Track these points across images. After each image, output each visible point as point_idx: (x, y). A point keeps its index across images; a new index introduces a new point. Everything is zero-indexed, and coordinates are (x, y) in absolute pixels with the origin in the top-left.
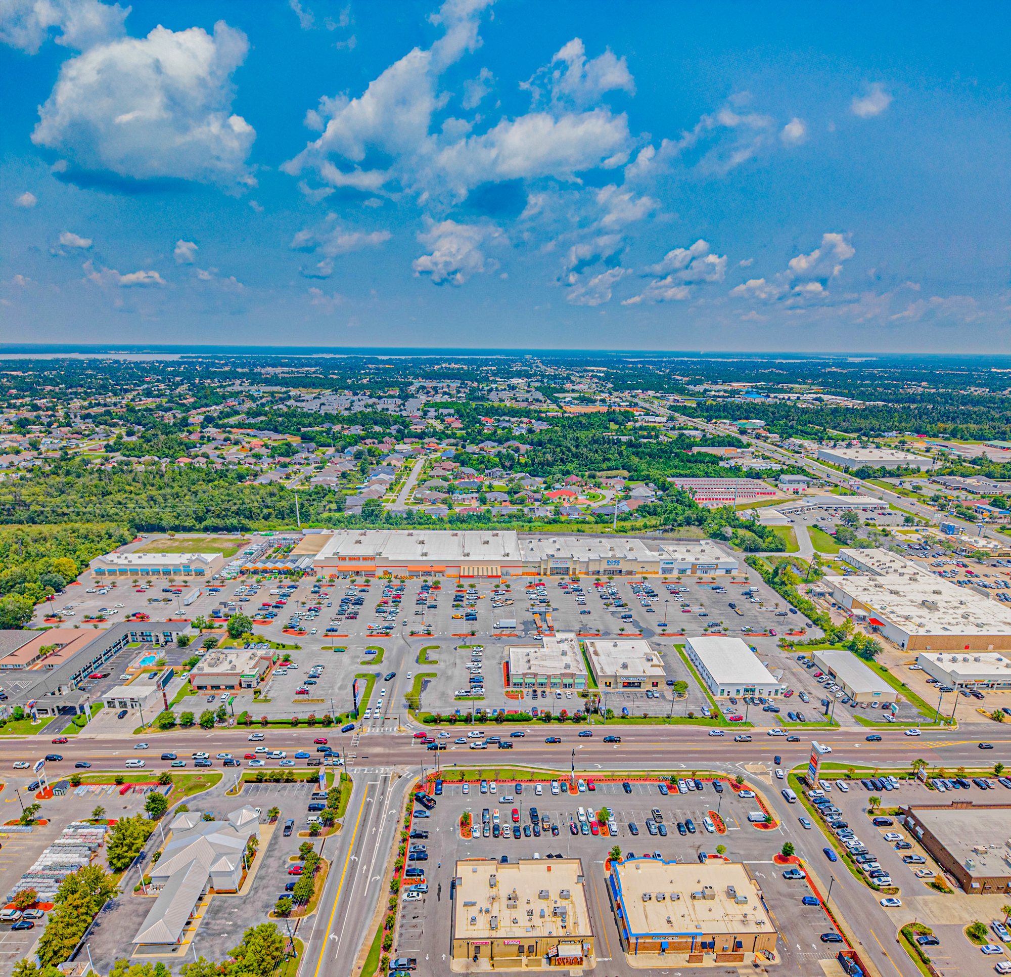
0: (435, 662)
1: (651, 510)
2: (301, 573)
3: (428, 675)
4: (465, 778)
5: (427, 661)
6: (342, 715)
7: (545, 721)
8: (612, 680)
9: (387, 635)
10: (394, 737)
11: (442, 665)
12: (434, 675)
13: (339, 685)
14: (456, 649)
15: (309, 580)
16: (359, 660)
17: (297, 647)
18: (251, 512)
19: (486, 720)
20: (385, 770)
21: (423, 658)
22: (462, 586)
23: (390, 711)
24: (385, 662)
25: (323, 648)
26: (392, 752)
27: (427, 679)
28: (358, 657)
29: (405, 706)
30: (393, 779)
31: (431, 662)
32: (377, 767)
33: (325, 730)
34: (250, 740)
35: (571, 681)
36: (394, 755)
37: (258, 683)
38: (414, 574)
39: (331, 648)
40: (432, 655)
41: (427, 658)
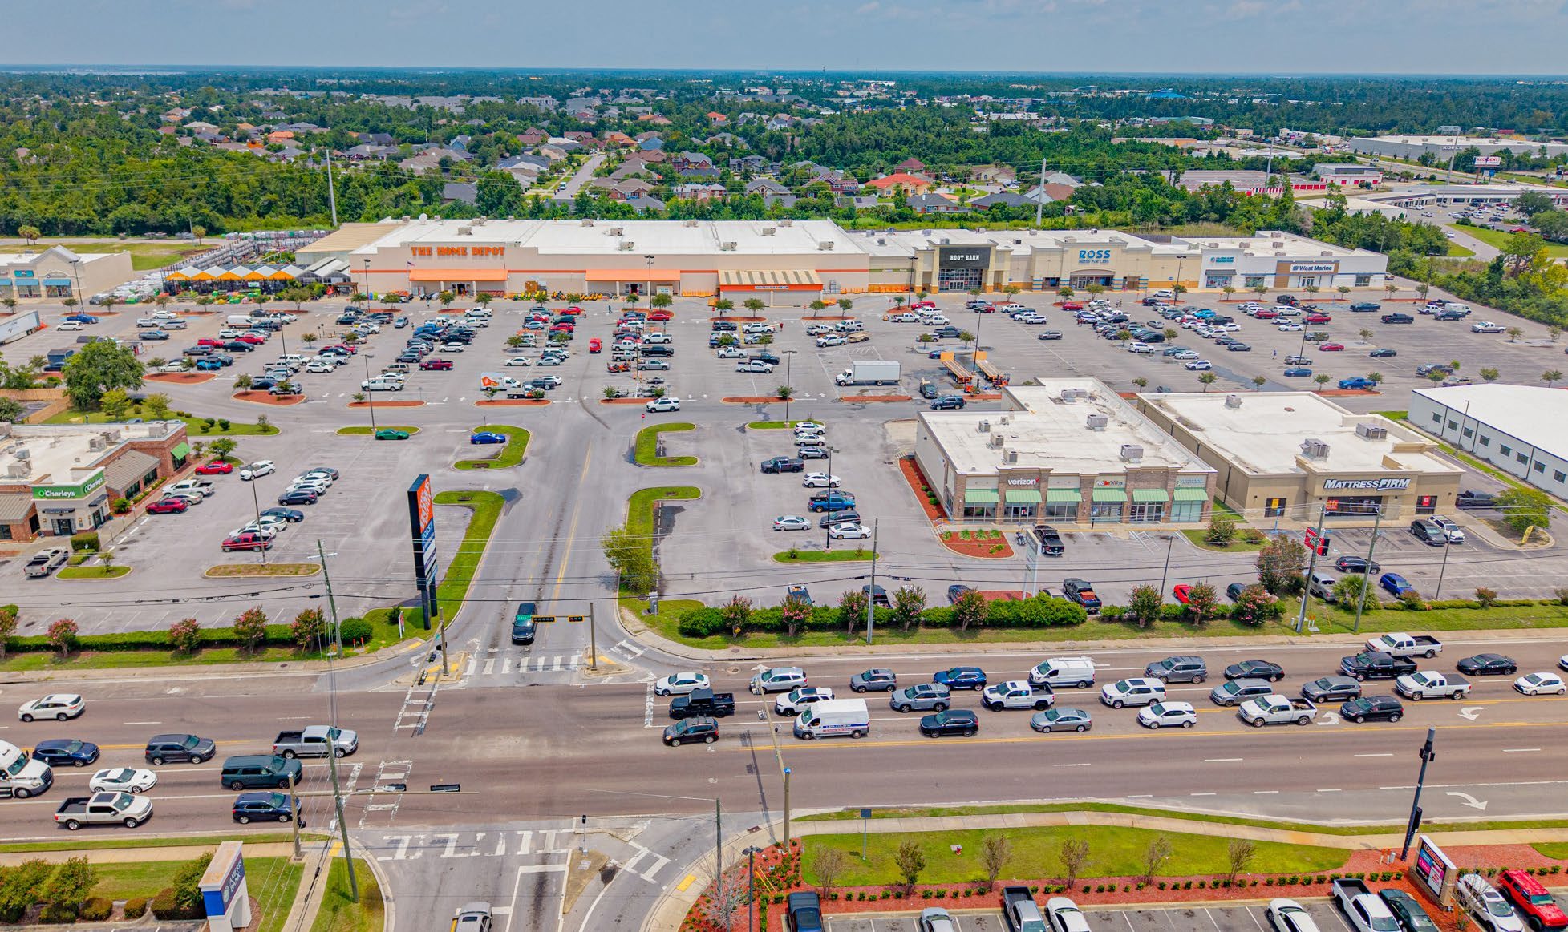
0: (691, 461)
1: (1104, 199)
2: (317, 286)
3: (672, 492)
4: (924, 880)
5: (660, 456)
6: (373, 615)
7: (1133, 622)
8: (1290, 492)
9: (537, 398)
10: (569, 694)
11: (710, 468)
12: (691, 493)
13: (378, 522)
14: (742, 429)
15: (335, 305)
16: (451, 459)
17: (266, 429)
18: (229, 199)
19: (915, 625)
20: (540, 841)
21: (647, 451)
22: (727, 305)
23: (555, 591)
24: (532, 462)
25: (343, 431)
26: (565, 753)
27: (670, 503)
28: (449, 451)
29: (605, 581)
30: (575, 885)
31: (673, 461)
32: (503, 824)
33: (301, 668)
34: (26, 717)
35: (1161, 495)
36: (575, 769)
37: (99, 520)
38: (603, 289)
39: (368, 431)
40: (676, 445)
41: (660, 453)
